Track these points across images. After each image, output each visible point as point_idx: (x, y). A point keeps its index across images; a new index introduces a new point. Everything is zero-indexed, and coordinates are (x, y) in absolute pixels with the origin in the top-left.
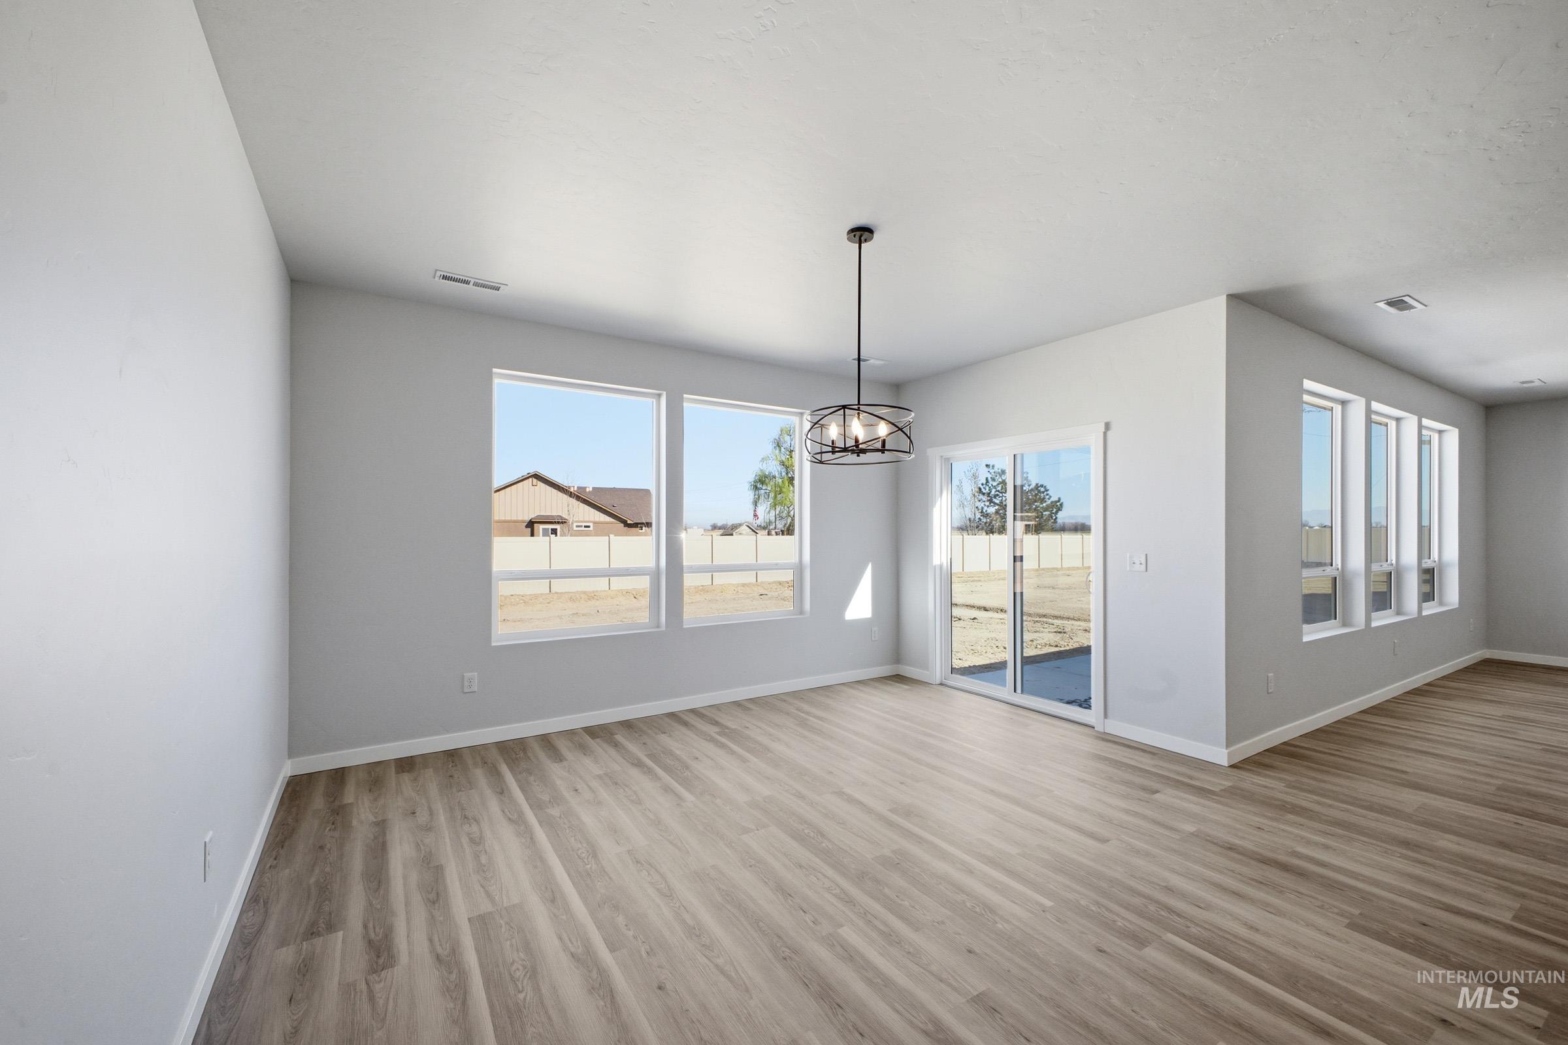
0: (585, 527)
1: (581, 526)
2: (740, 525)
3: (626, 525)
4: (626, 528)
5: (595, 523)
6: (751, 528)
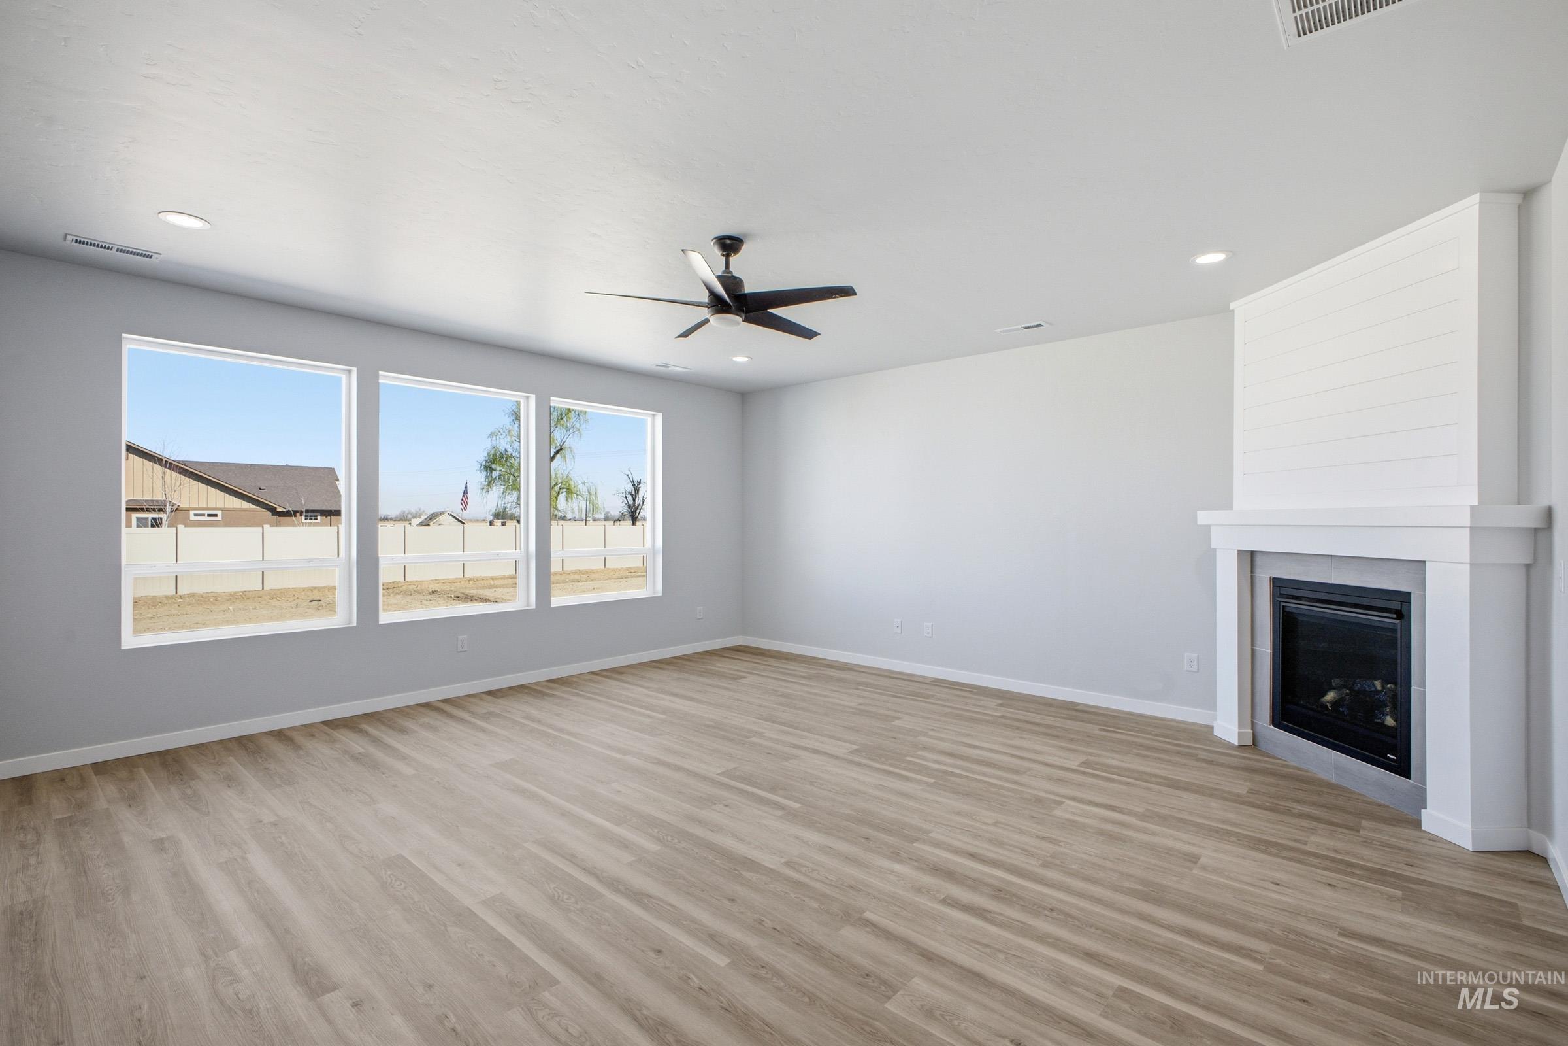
0: (209, 515)
1: (203, 515)
2: (441, 513)
3: (273, 511)
4: (275, 517)
5: (223, 510)
6: (454, 517)
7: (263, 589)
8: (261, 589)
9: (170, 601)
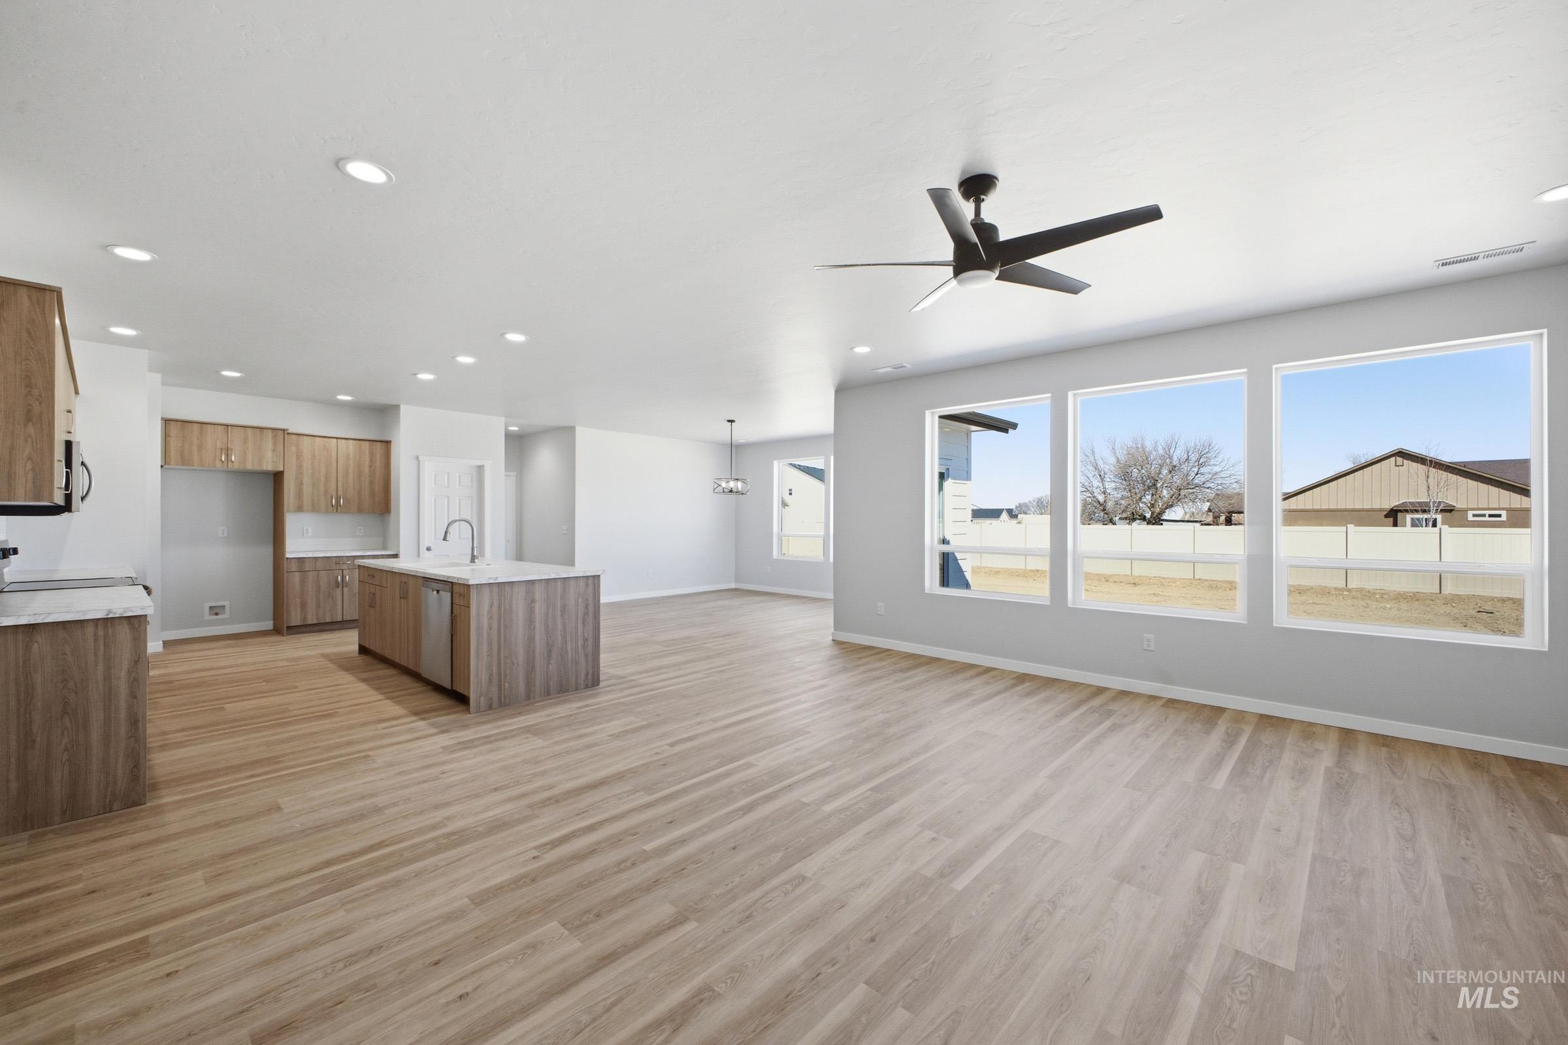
0: (1491, 516)
1: (1484, 516)
7: (1440, 592)
8: (1438, 592)
9: (1337, 592)
